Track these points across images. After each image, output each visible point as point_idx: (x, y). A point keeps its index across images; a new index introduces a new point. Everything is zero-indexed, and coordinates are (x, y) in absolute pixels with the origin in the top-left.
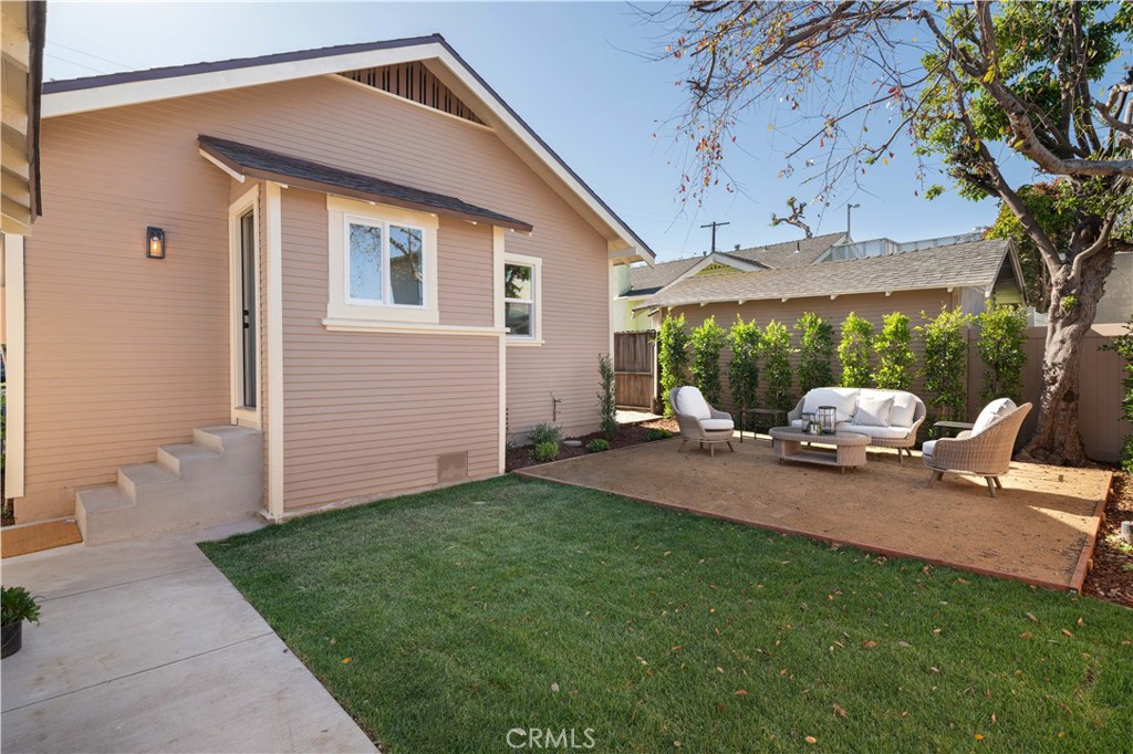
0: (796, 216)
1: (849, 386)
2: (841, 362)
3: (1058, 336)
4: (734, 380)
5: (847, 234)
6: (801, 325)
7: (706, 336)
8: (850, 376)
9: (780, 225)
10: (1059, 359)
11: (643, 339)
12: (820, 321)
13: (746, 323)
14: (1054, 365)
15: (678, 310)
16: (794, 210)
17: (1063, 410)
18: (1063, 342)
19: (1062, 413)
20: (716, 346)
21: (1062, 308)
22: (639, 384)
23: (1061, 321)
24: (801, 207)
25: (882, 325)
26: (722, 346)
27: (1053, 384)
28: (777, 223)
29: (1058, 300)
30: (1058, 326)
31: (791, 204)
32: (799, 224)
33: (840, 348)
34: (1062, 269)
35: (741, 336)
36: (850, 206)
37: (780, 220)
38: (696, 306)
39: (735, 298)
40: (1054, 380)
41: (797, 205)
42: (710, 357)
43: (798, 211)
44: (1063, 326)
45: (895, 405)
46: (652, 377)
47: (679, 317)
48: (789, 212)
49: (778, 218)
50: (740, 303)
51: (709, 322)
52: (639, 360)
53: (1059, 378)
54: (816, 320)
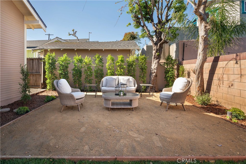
0: (74, 34)
1: (109, 75)
2: (107, 69)
3: (155, 62)
4: (74, 75)
5: (89, 39)
6: (95, 57)
7: (64, 60)
8: (110, 73)
9: (71, 35)
10: (155, 68)
11: (37, 61)
12: (100, 57)
13: (78, 56)
14: (154, 69)
15: (52, 51)
16: (74, 32)
17: (155, 79)
18: (156, 63)
19: (155, 80)
20: (67, 64)
21: (156, 55)
22: (34, 78)
23: (156, 58)
24: (76, 32)
25: (117, 58)
26: (69, 64)
27: (154, 73)
28: (70, 35)
29: (155, 54)
30: (155, 59)
31: (73, 31)
32: (75, 36)
33: (107, 65)
34: (156, 46)
35: (77, 61)
36: (89, 33)
37: (71, 34)
38: (59, 50)
39: (74, 48)
40: (154, 72)
41: (75, 31)
42: (65, 68)
43: (75, 33)
44: (156, 60)
45: (130, 80)
46: (41, 75)
47: (53, 53)
48: (73, 33)
49: (70, 34)
50: (75, 50)
51: (65, 55)
52: (35, 69)
53: (155, 72)
54: (99, 56)
